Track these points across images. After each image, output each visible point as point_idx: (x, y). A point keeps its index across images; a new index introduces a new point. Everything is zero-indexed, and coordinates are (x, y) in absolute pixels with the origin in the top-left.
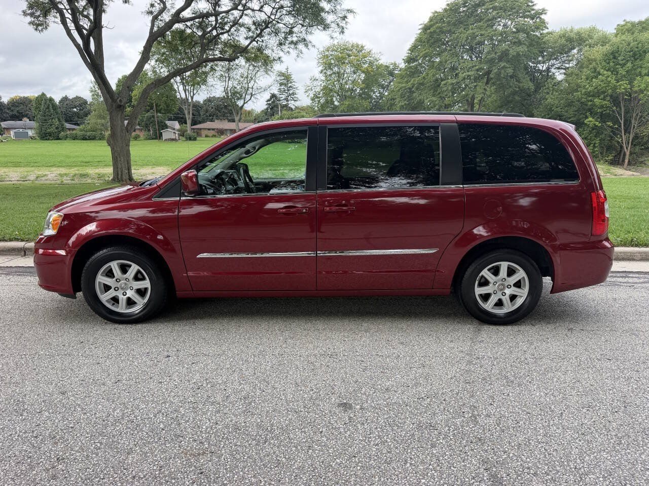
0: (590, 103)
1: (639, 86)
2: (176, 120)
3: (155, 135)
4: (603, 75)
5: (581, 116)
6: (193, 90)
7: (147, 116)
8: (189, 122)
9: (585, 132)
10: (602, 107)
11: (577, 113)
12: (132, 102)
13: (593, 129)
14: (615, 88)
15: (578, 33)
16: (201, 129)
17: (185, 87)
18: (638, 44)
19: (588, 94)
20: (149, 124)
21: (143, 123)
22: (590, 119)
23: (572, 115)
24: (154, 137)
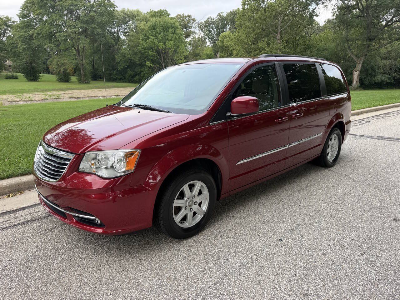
0: (146, 54)
1: (168, 46)
4: (151, 39)
5: (142, 61)
9: (145, 70)
10: (152, 56)
11: (140, 59)
13: (149, 68)
14: (158, 47)
15: (131, 12)
18: (164, 23)
19: (145, 48)
22: (148, 62)
23: (138, 60)
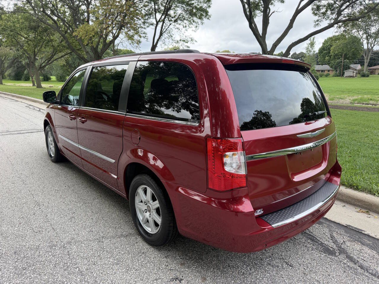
2: (359, 64)
3: (339, 74)
6: (374, 42)
7: (337, 62)
8: (366, 64)
12: (330, 53)
16: (376, 69)
17: (369, 41)
20: (338, 67)
21: (334, 66)
24: (339, 75)
